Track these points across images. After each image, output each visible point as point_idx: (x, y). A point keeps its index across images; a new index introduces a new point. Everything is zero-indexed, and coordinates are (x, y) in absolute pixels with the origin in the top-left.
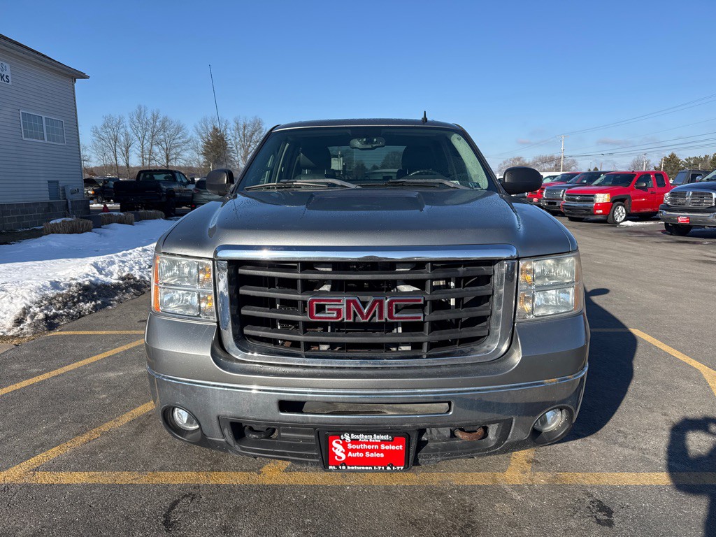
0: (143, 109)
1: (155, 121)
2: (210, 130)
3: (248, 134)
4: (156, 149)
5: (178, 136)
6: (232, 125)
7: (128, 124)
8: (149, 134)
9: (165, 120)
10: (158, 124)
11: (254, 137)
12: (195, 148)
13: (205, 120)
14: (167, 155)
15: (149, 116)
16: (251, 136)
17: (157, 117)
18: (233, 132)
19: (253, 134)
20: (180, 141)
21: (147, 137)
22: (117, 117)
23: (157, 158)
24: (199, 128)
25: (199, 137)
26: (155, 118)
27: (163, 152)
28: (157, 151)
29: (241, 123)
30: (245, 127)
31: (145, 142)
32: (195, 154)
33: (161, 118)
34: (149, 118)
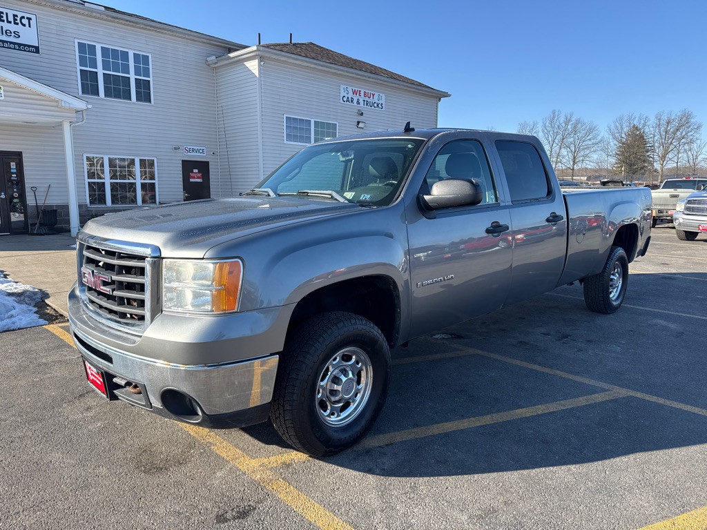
0: (557, 113)
1: (567, 124)
2: (626, 130)
3: (671, 130)
4: (564, 152)
5: (589, 138)
6: (652, 121)
7: (540, 129)
8: (559, 137)
9: (578, 122)
10: (569, 127)
11: (678, 133)
12: (605, 150)
13: (621, 119)
14: (574, 158)
15: (562, 119)
16: (675, 133)
17: (570, 121)
18: (651, 129)
19: (678, 130)
20: (590, 143)
21: (556, 141)
22: (532, 123)
23: (564, 160)
24: (613, 127)
25: (611, 137)
26: (567, 121)
27: (570, 154)
28: (565, 153)
29: (665, 118)
30: (668, 123)
31: (555, 145)
32: (604, 155)
33: (573, 120)
34: (561, 122)
